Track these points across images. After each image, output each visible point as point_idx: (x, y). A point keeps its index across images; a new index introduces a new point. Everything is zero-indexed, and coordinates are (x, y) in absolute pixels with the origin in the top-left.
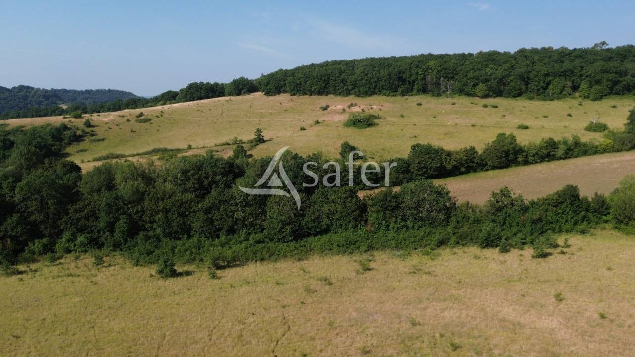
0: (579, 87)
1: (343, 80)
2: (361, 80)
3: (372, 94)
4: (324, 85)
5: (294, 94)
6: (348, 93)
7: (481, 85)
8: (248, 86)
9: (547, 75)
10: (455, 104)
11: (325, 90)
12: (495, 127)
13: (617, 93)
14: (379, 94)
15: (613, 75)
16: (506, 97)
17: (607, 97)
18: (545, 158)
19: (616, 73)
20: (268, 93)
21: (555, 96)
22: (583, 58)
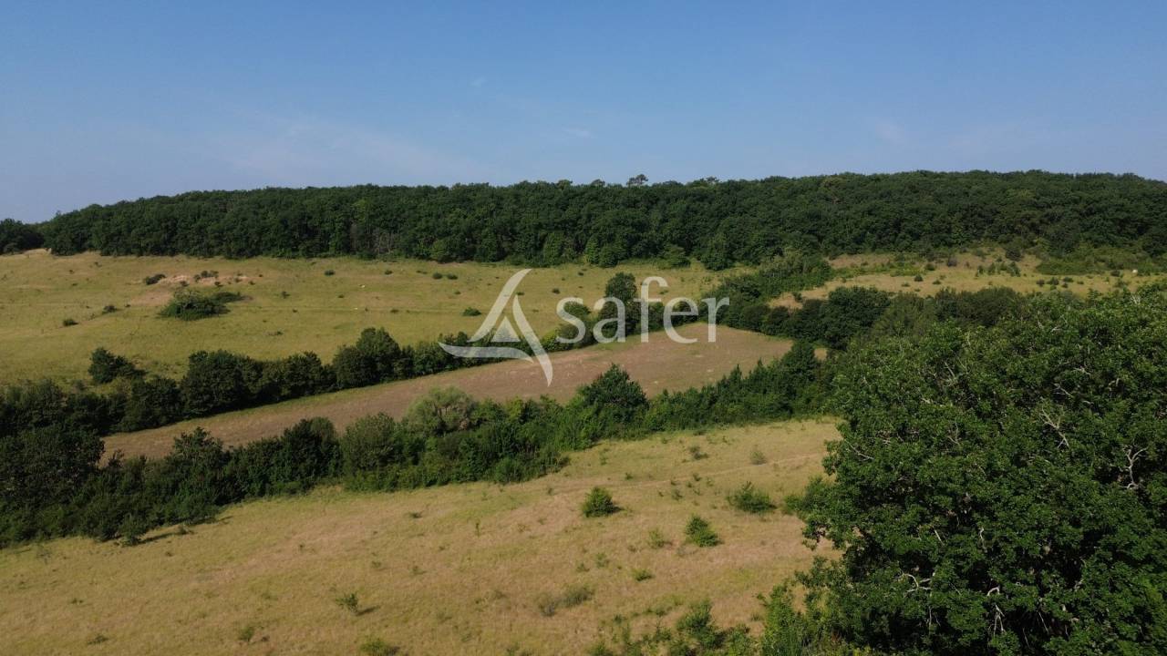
0: (584, 247)
1: (201, 228)
2: (230, 229)
3: (254, 253)
4: (165, 236)
5: (108, 254)
6: (209, 252)
7: (438, 241)
8: (20, 237)
9: (539, 226)
10: (391, 272)
11: (169, 247)
12: (428, 313)
13: (639, 256)
14: (267, 255)
15: (631, 228)
16: (479, 261)
17: (623, 261)
18: (446, 364)
19: (633, 225)
20: (59, 251)
21: (552, 259)
22: (600, 202)
